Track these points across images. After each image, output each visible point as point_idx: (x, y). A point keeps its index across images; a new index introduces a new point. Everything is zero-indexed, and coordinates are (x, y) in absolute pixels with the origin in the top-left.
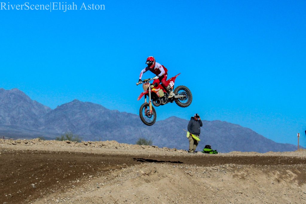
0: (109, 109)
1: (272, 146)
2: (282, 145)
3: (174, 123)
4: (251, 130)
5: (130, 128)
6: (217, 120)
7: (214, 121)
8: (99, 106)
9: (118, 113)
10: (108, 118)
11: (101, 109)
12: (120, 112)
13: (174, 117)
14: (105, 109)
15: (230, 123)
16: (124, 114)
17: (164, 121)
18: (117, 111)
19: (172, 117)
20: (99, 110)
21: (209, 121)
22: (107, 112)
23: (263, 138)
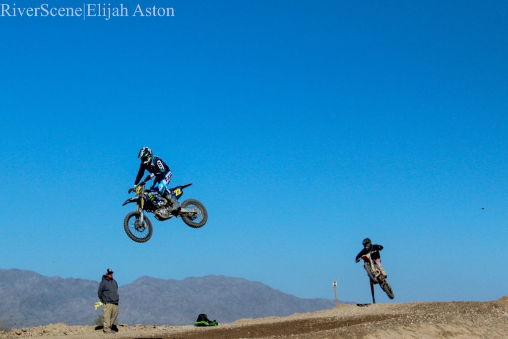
0: (45, 277)
1: (296, 303)
2: (311, 301)
3: (147, 286)
4: (262, 284)
5: (81, 301)
6: (210, 275)
7: (206, 277)
8: (31, 273)
9: (60, 280)
10: (46, 290)
11: (34, 278)
12: (63, 279)
13: (145, 276)
14: (40, 276)
15: (230, 278)
16: (69, 280)
17: (131, 285)
18: (59, 277)
19: (142, 278)
20: (31, 279)
21: (198, 278)
22: (44, 281)
23: (281, 294)
